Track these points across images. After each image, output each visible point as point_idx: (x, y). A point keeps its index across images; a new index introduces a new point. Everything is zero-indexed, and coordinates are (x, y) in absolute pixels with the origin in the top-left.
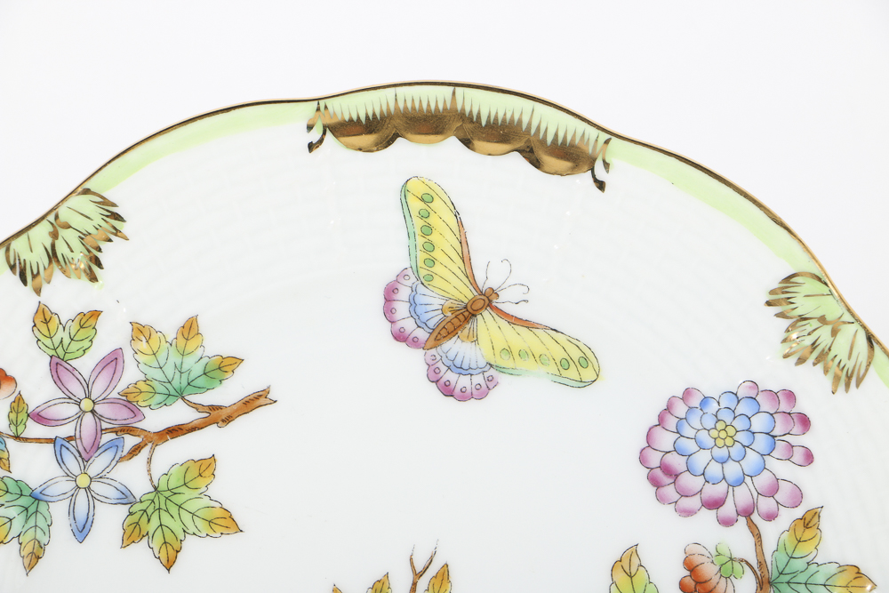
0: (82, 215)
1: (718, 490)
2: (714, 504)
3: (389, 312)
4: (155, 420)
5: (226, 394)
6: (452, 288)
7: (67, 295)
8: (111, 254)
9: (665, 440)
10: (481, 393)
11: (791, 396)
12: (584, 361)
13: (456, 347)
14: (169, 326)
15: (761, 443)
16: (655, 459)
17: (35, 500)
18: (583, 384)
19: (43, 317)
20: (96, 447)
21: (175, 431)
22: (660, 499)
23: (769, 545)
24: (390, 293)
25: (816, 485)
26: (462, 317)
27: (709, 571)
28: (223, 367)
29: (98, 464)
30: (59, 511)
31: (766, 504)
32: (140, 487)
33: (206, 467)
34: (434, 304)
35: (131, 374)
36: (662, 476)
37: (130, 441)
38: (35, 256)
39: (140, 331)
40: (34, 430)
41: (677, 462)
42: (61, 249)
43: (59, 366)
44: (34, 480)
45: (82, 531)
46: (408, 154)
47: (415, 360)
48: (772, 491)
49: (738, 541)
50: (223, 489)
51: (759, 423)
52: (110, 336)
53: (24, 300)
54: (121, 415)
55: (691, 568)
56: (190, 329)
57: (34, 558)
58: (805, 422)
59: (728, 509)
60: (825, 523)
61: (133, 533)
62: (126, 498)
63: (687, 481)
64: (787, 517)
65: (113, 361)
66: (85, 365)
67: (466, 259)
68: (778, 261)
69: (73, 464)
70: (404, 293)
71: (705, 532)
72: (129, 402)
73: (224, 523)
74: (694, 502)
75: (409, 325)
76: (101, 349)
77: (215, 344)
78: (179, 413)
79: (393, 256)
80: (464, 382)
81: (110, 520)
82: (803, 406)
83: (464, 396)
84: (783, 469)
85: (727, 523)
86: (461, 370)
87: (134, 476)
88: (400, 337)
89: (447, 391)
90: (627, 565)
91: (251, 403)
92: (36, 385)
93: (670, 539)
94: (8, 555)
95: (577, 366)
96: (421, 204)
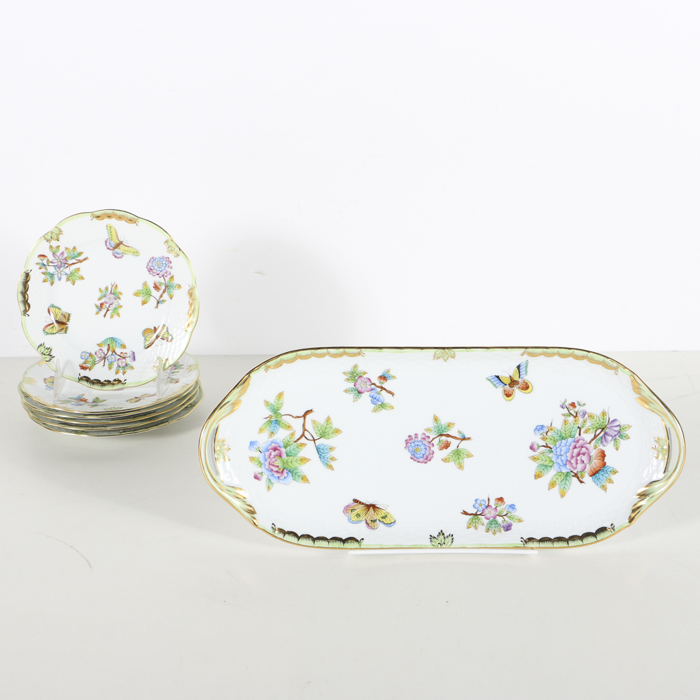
0: (57, 231)
1: (158, 272)
2: (158, 274)
3: (106, 245)
4: (70, 262)
5: (81, 258)
6: (115, 241)
7: (54, 244)
8: (61, 237)
9: (150, 264)
10: (121, 257)
11: (168, 258)
12: (137, 252)
13: (116, 250)
14: (71, 248)
15: (164, 265)
16: (149, 267)
17: (52, 275)
18: (137, 256)
19: (51, 247)
20: (61, 266)
21: (73, 264)
22: (150, 274)
23: (166, 281)
24: (106, 242)
25: (173, 272)
26: (117, 246)
27: (158, 285)
28: (80, 254)
29: (62, 269)
30: (56, 276)
31: (165, 275)
33: (78, 269)
34: (113, 244)
35: (65, 255)
36: (150, 270)
37: (66, 265)
38: (49, 238)
39: (66, 248)
40: (51, 264)
41: (152, 268)
43: (54, 254)
44: (51, 272)
45: (60, 279)
46: (107, 221)
47: (110, 252)
48: (166, 273)
50: (81, 273)
51: (164, 262)
52: (62, 249)
53: (48, 244)
54: (65, 261)
55: (155, 284)
56: (74, 248)
57: (52, 284)
58: (171, 262)
59: (160, 275)
60: (174, 277)
61: (68, 280)
62: (66, 274)
63: (154, 271)
64: (169, 276)
65: (63, 253)
66: (58, 254)
67: (117, 236)
68: (166, 237)
69: (58, 269)
70: (108, 242)
71: (157, 279)
72: (66, 259)
73: (82, 278)
74: (155, 274)
75: (109, 247)
76: (60, 251)
77: (79, 250)
78: (74, 261)
80: (118, 256)
81: (64, 278)
82: (170, 259)
83: (118, 258)
84: (168, 269)
85: (160, 277)
86: (118, 254)
87: (67, 271)
88: (108, 248)
89: (116, 257)
90: (145, 284)
91: (85, 259)
92: (51, 258)
93: (152, 280)
94: (48, 284)
95: (136, 253)
96: (109, 228)
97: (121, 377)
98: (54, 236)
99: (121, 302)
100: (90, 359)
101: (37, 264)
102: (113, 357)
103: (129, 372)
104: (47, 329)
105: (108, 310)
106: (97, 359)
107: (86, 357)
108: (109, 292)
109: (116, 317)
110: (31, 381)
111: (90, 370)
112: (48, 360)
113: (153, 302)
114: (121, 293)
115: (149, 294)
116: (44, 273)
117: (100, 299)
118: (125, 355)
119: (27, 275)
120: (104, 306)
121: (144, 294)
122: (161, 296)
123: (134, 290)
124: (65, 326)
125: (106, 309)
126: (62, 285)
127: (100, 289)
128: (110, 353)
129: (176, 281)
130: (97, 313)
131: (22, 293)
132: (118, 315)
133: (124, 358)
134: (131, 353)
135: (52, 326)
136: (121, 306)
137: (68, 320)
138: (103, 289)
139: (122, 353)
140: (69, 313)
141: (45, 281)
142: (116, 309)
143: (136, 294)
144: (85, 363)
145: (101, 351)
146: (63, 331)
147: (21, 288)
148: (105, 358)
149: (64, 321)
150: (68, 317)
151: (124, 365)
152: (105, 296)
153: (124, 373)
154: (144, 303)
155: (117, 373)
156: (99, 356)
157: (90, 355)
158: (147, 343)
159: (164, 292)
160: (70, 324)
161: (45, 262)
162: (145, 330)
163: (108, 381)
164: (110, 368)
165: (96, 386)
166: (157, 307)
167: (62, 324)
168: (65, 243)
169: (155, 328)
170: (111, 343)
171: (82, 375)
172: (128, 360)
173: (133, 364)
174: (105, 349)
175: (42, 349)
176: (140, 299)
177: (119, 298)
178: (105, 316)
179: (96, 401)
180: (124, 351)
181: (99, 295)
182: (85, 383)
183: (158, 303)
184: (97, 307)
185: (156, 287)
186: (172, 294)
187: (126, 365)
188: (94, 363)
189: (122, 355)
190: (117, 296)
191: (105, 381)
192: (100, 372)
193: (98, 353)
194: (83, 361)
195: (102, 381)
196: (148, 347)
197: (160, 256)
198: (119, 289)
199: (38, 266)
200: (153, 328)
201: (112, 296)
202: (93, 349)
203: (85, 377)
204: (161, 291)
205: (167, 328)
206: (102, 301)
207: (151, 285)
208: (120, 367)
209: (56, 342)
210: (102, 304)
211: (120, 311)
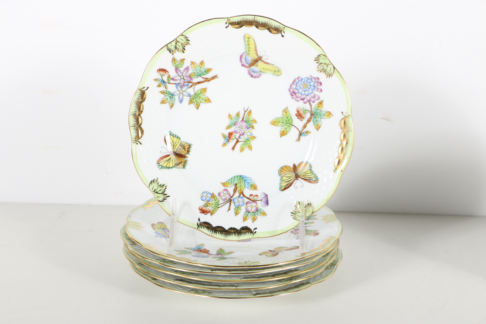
0: (182, 40)
1: (304, 97)
2: (303, 99)
3: (241, 60)
4: (195, 80)
5: (209, 76)
6: (253, 56)
7: (178, 55)
8: (187, 48)
9: (294, 87)
10: (258, 77)
11: (318, 78)
12: (279, 71)
13: (253, 67)
14: (198, 62)
15: (312, 87)
16: (292, 90)
17: (172, 95)
18: (278, 75)
19: (174, 60)
20: (184, 85)
21: (199, 83)
22: (293, 98)
23: (313, 108)
24: (241, 57)
25: (323, 96)
26: (255, 62)
27: (301, 112)
28: (208, 70)
29: (184, 88)
30: (176, 97)
31: (313, 99)
32: (192, 93)
33: (205, 90)
34: (250, 59)
35: (191, 71)
36: (293, 94)
37: (190, 84)
38: (173, 48)
39: (192, 63)
40: (172, 81)
41: (296, 91)
42: (177, 46)
43: (177, 69)
44: (172, 92)
45: (181, 101)
46: (245, 29)
47: (246, 70)
48: (314, 97)
49: (307, 107)
50: (208, 94)
51: (312, 84)
52: (187, 64)
53: (170, 56)
54: (189, 79)
55: (298, 112)
56: (202, 63)
57: (172, 106)
58: (321, 84)
59: (305, 100)
60: (324, 103)
61: (191, 102)
62: (189, 95)
63: (298, 95)
64: (317, 102)
65: (187, 69)
66: (182, 69)
67: (256, 50)
68: (317, 52)
69: (179, 88)
70: (244, 57)
71: (301, 105)
72: (190, 77)
73: (208, 100)
74: (299, 99)
75: (245, 63)
76: (185, 66)
77: (207, 66)
78: (200, 79)
79: (242, 49)
80: (255, 74)
81: (186, 99)
82: (321, 80)
83: (255, 77)
84: (316, 92)
85: (305, 103)
86: (254, 72)
87: (191, 91)
88: (243, 65)
89: (252, 76)
90: (286, 111)
91: (214, 78)
92: (172, 73)
93: (294, 106)
94: (167, 106)
95: (277, 72)
96: (247, 39)
97: (249, 224)
98: (179, 45)
99: (254, 132)
100: (212, 202)
101: (156, 80)
102: (240, 200)
103: (260, 218)
104: (162, 162)
105: (237, 141)
106: (221, 202)
107: (208, 199)
108: (241, 119)
109: (247, 150)
110: (137, 226)
111: (212, 214)
112: (161, 199)
113: (294, 133)
114: (255, 121)
115: (289, 123)
116: (162, 92)
117: (228, 127)
118: (256, 198)
119: (143, 94)
120: (233, 137)
121: (284, 123)
122: (305, 126)
123: (272, 118)
124: (183, 160)
125: (235, 140)
126: (184, 108)
127: (230, 115)
128: (237, 194)
129: (325, 108)
130: (224, 145)
131: (135, 115)
132: (250, 148)
133: (254, 201)
134: (263, 196)
135: (168, 158)
136: (255, 137)
137: (188, 152)
138: (234, 114)
139: (251, 195)
140: (190, 142)
141: (163, 102)
142: (247, 140)
143: (274, 123)
144: (206, 205)
145: (225, 192)
146: (181, 166)
147: (134, 109)
148: (230, 201)
149: (183, 152)
150: (188, 148)
151: (254, 209)
152: (235, 124)
153: (254, 220)
154: (283, 134)
155: (245, 219)
156: (224, 197)
157: (213, 195)
158: (284, 184)
159: (309, 121)
160: (190, 158)
161: (165, 78)
162: (282, 168)
163: (234, 229)
164: (236, 214)
165: (218, 235)
166: (299, 140)
167: (181, 156)
168: (191, 55)
169: (294, 165)
170: (239, 183)
171: (202, 221)
172: (260, 205)
173: (266, 209)
174: (231, 190)
175: (155, 186)
176: (278, 130)
177: (253, 127)
178: (233, 148)
179: (221, 253)
180: (254, 193)
181: (227, 122)
182: (205, 230)
183: (300, 134)
184: (224, 137)
185: (299, 115)
186: (319, 124)
187: (257, 210)
188: (218, 206)
189: (252, 198)
190: (250, 124)
191: (231, 229)
192: (224, 218)
193: (222, 195)
194: (203, 203)
195: (227, 229)
196: (285, 189)
197: (308, 76)
198: (254, 116)
199: (157, 83)
200: (292, 166)
201: (244, 124)
202: (217, 189)
203: (206, 223)
204: (305, 121)
205: (311, 166)
206: (231, 130)
207: (293, 113)
208: (249, 212)
209: (171, 177)
210: (230, 134)
211: (253, 143)
